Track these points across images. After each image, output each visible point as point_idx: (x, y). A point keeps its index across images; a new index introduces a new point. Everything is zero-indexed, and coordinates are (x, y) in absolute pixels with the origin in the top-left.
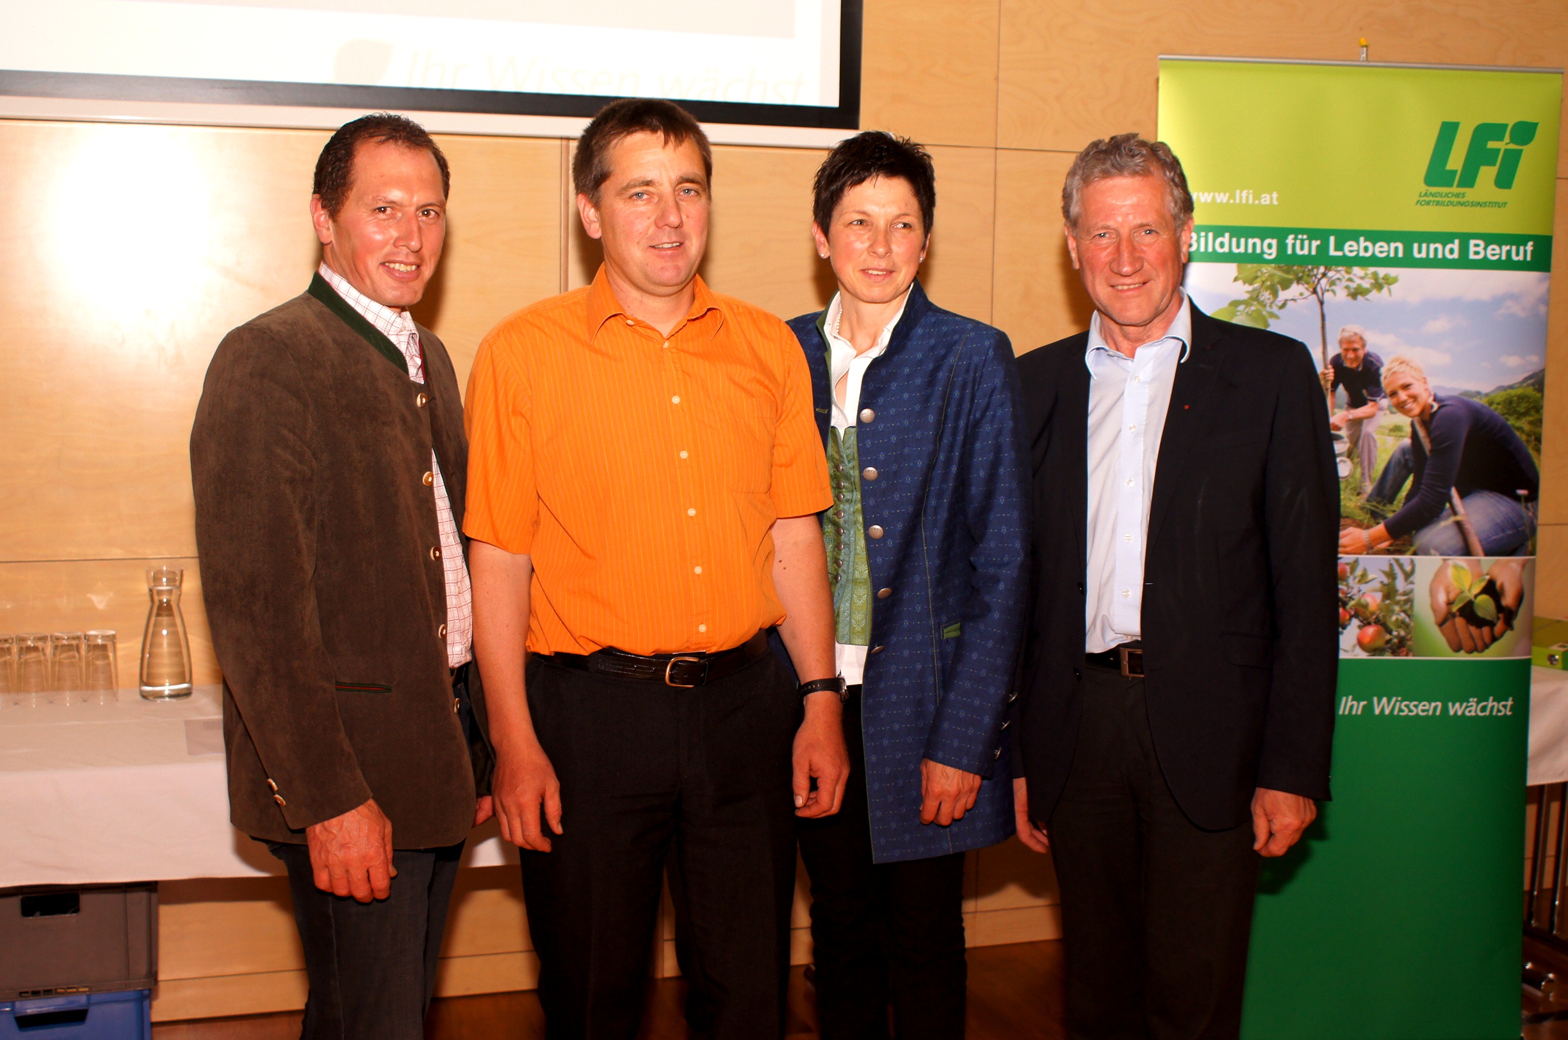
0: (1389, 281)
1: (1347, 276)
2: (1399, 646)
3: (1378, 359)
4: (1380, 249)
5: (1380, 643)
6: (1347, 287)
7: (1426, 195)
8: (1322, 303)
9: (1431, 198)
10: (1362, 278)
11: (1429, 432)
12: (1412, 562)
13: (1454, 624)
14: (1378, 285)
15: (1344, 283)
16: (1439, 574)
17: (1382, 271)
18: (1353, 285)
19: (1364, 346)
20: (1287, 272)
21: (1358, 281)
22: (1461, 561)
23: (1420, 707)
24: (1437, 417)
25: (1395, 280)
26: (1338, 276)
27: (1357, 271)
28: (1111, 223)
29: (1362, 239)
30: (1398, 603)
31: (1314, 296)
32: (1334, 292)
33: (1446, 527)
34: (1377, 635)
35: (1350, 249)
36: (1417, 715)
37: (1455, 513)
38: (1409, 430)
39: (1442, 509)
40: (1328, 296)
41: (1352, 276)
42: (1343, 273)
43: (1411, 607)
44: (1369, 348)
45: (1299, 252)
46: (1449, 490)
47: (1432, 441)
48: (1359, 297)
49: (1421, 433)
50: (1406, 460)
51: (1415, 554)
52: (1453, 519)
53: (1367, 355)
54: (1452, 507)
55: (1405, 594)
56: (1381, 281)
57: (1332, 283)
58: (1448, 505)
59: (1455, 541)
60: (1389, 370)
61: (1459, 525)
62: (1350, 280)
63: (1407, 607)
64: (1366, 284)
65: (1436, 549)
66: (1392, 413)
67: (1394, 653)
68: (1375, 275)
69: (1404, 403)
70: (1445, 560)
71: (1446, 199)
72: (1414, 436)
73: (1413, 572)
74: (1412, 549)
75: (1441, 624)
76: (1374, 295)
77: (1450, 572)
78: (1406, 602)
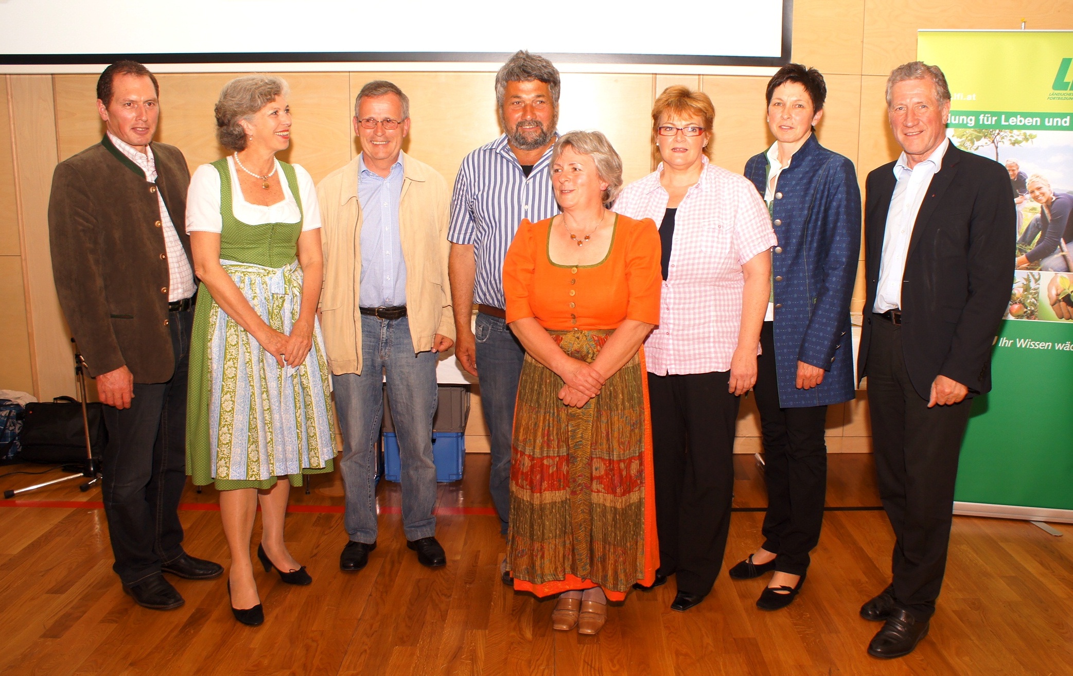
0: (1032, 137)
1: (1010, 135)
2: (1031, 315)
3: (1025, 175)
4: (1028, 121)
5: (1021, 313)
6: (1010, 140)
7: (1053, 94)
8: (997, 148)
9: (1055, 96)
10: (1018, 135)
11: (1050, 211)
12: (1039, 274)
13: (1060, 305)
14: (1026, 139)
15: (1009, 138)
16: (1053, 281)
17: (1028, 132)
18: (1013, 139)
19: (1018, 169)
20: (980, 133)
21: (1016, 137)
22: (1065, 274)
23: (1041, 345)
24: (1055, 203)
25: (1035, 136)
26: (1005, 134)
27: (1015, 132)
28: (904, 102)
29: (1019, 116)
30: (1031, 294)
31: (993, 144)
32: (1003, 142)
33: (1057, 258)
34: (1020, 309)
35: (1012, 121)
36: (1039, 348)
37: (1062, 251)
38: (1040, 210)
39: (1056, 249)
40: (1000, 145)
41: (1012, 134)
42: (1008, 133)
43: (1038, 296)
44: (1021, 170)
45: (986, 123)
46: (1060, 240)
47: (1051, 215)
48: (1016, 144)
49: (1046, 211)
50: (1038, 224)
51: (1041, 270)
52: (1061, 254)
53: (1019, 173)
54: (1061, 248)
55: (1035, 289)
56: (1028, 137)
57: (1003, 138)
58: (1059, 247)
59: (1062, 264)
60: (1031, 180)
61: (1064, 256)
62: (1012, 136)
63: (1035, 296)
64: (1020, 138)
65: (1052, 268)
66: (1031, 201)
67: (1028, 318)
68: (1025, 134)
69: (1038, 196)
70: (1056, 274)
71: (1064, 96)
72: (1043, 213)
73: (1039, 279)
74: (1040, 268)
75: (1053, 305)
76: (1024, 144)
77: (1059, 280)
78: (1035, 293)
